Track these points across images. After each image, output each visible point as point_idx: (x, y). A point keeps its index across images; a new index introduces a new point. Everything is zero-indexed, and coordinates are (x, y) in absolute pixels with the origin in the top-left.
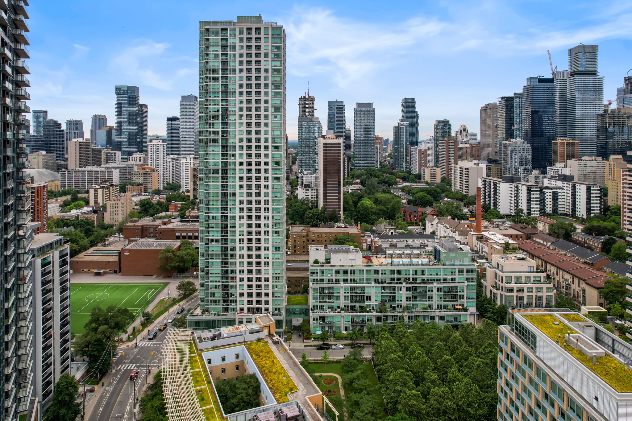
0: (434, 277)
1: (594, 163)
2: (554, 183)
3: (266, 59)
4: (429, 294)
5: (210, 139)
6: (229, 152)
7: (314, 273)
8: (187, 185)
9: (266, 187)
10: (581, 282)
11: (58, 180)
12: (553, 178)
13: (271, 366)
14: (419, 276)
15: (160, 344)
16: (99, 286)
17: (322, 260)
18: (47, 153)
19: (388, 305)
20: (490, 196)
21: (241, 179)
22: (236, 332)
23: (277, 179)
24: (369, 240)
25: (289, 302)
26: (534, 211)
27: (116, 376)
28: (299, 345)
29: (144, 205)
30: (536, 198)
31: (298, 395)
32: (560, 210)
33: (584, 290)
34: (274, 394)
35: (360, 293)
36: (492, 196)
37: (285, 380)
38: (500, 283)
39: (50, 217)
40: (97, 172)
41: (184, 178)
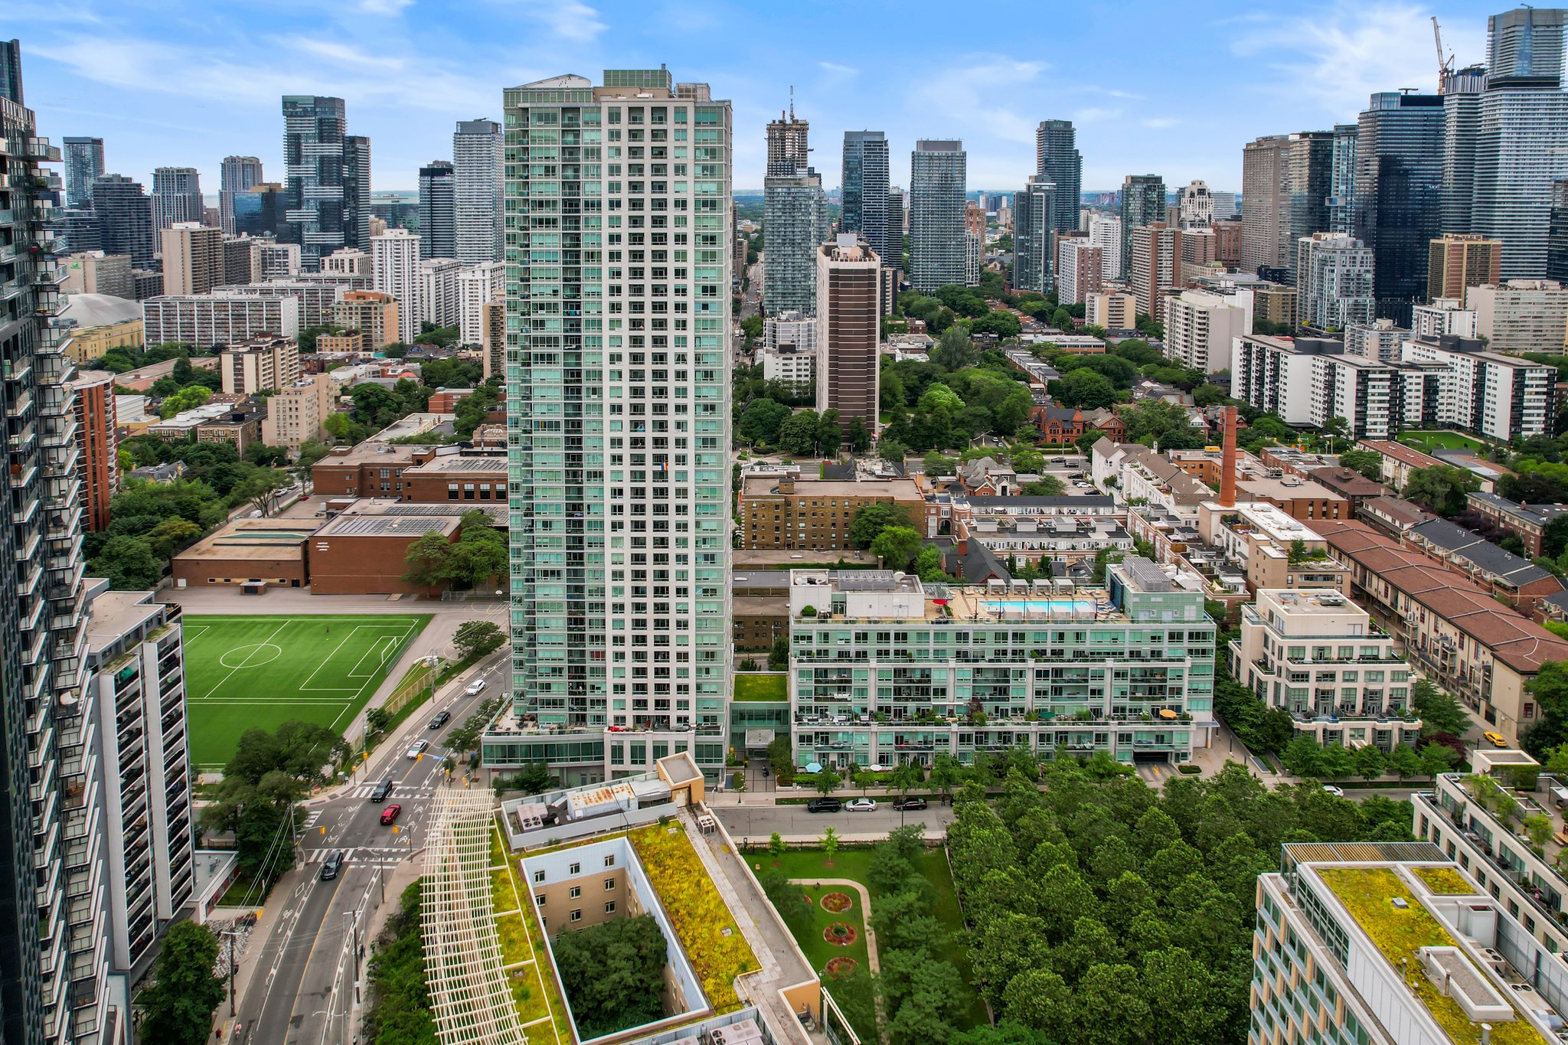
0: (1107, 646)
1: (1539, 296)
2: (1430, 354)
3: (681, 178)
4: (1092, 684)
5: (536, 355)
6: (585, 384)
7: (803, 638)
8: (474, 332)
9: (681, 460)
10: (1482, 649)
11: (140, 319)
12: (1426, 340)
13: (693, 898)
14: (1069, 646)
15: (413, 793)
16: (254, 625)
17: (823, 606)
18: (107, 253)
19: (988, 707)
20: (1260, 380)
21: (617, 442)
22: (607, 804)
23: (709, 442)
24: (945, 508)
25: (738, 694)
26: (1375, 423)
27: (308, 881)
28: (761, 797)
29: (363, 398)
30: (1380, 394)
31: (759, 982)
32: (1442, 416)
33: (1488, 670)
34: (701, 979)
35: (920, 682)
36: (1267, 380)
37: (728, 937)
38: (1275, 658)
39: (123, 429)
40: (241, 304)
41: (467, 314)
